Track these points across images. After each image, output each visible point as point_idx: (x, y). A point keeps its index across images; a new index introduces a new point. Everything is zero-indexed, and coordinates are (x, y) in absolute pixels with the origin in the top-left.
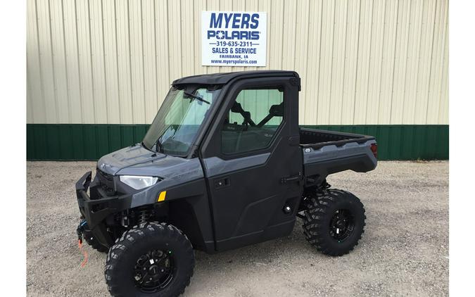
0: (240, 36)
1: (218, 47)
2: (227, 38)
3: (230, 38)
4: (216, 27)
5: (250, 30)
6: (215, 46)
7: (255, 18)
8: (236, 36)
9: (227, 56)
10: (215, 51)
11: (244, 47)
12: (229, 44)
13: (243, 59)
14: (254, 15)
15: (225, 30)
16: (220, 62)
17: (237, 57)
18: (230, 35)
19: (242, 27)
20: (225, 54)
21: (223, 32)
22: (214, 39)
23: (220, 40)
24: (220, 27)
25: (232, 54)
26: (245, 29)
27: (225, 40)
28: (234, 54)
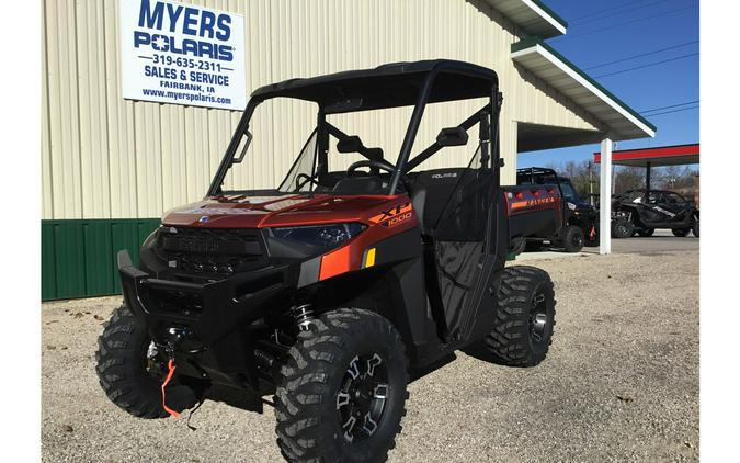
0: (198, 49)
1: (157, 66)
2: (174, 51)
3: (178, 51)
4: (150, 26)
5: (215, 41)
6: (151, 63)
7: (224, 22)
8: (190, 49)
9: (176, 85)
10: (151, 72)
11: (207, 72)
12: (178, 62)
13: (206, 94)
14: (222, 17)
15: (169, 35)
16: (161, 94)
17: (193, 88)
18: (178, 45)
19: (202, 35)
20: (170, 80)
21: (164, 37)
22: (147, 50)
23: (160, 53)
24: (159, 27)
25: (184, 82)
26: (206, 39)
27: (169, 53)
28: (189, 82)
